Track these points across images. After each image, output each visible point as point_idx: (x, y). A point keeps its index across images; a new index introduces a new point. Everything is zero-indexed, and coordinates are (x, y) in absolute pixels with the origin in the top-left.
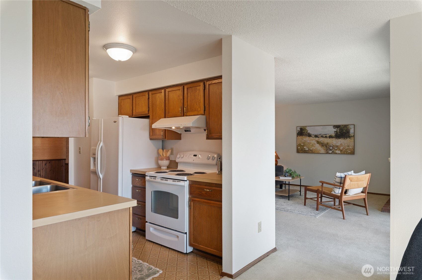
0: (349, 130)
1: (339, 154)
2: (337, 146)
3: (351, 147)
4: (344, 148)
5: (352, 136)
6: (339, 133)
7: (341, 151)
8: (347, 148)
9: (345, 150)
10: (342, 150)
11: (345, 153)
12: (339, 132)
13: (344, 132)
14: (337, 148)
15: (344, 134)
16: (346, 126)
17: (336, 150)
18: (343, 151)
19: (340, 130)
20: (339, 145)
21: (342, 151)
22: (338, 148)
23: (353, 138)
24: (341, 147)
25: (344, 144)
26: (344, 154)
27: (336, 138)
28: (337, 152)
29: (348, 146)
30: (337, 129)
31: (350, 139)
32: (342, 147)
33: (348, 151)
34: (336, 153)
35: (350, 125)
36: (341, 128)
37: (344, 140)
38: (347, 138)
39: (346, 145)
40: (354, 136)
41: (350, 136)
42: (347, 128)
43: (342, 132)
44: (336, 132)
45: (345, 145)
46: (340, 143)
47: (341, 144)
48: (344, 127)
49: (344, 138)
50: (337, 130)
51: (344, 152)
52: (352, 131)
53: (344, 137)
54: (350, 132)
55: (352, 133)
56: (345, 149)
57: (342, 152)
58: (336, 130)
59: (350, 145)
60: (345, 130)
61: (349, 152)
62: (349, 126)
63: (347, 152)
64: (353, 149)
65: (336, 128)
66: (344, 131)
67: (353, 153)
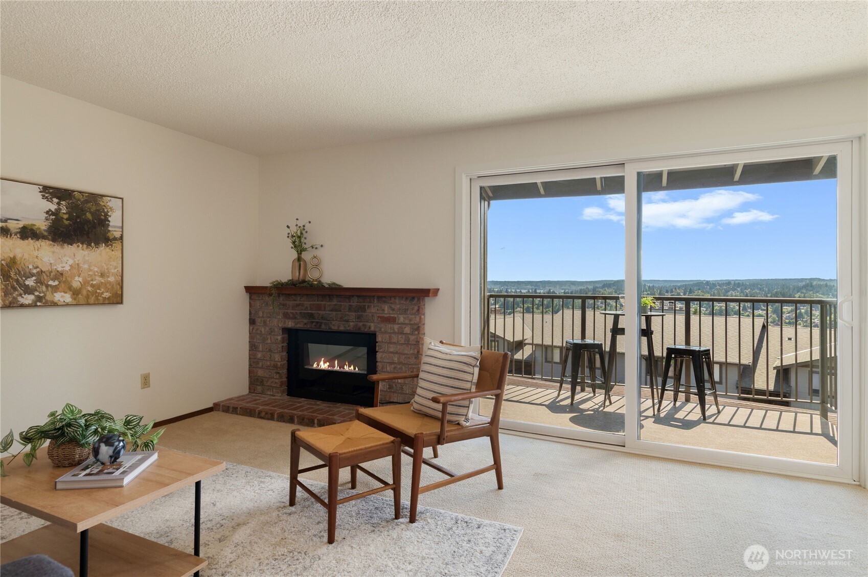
0: (106, 215)
1: (67, 305)
2: (59, 275)
3: (111, 279)
4: (85, 283)
5: (115, 239)
6: (67, 219)
7: (76, 293)
8: (98, 280)
9: (90, 289)
10: (80, 289)
11: (92, 300)
12: (66, 216)
13: (89, 221)
14: (56, 283)
15: (86, 227)
16: (94, 197)
17: (55, 289)
18: (84, 292)
19: (72, 208)
20: (67, 268)
21: (77, 295)
22: (64, 282)
23: (117, 245)
24: (77, 278)
25: (86, 266)
26: (88, 304)
27: (54, 240)
28: (59, 297)
29: (102, 275)
30: (58, 204)
31: (108, 249)
32: (80, 279)
33: (102, 293)
34: (55, 304)
35: (109, 198)
36: (74, 200)
37: (86, 252)
38: (97, 244)
39: (96, 269)
40: (121, 238)
41: (111, 237)
42: (98, 204)
43: (78, 217)
44: (56, 213)
45: (90, 270)
46: (71, 262)
47: (76, 267)
48: (87, 202)
49: (89, 245)
50: (60, 209)
51: (88, 297)
52: (114, 220)
53: (88, 237)
54: (111, 224)
55: (115, 227)
56: (92, 286)
57: (80, 296)
58: (53, 207)
59: (109, 272)
60: (91, 212)
61: (106, 295)
62: (104, 198)
63: (97, 297)
64: (119, 284)
65: (55, 200)
66: (89, 216)
67: (117, 299)
